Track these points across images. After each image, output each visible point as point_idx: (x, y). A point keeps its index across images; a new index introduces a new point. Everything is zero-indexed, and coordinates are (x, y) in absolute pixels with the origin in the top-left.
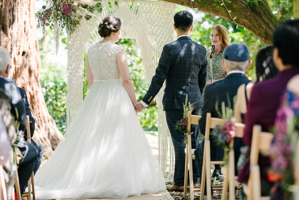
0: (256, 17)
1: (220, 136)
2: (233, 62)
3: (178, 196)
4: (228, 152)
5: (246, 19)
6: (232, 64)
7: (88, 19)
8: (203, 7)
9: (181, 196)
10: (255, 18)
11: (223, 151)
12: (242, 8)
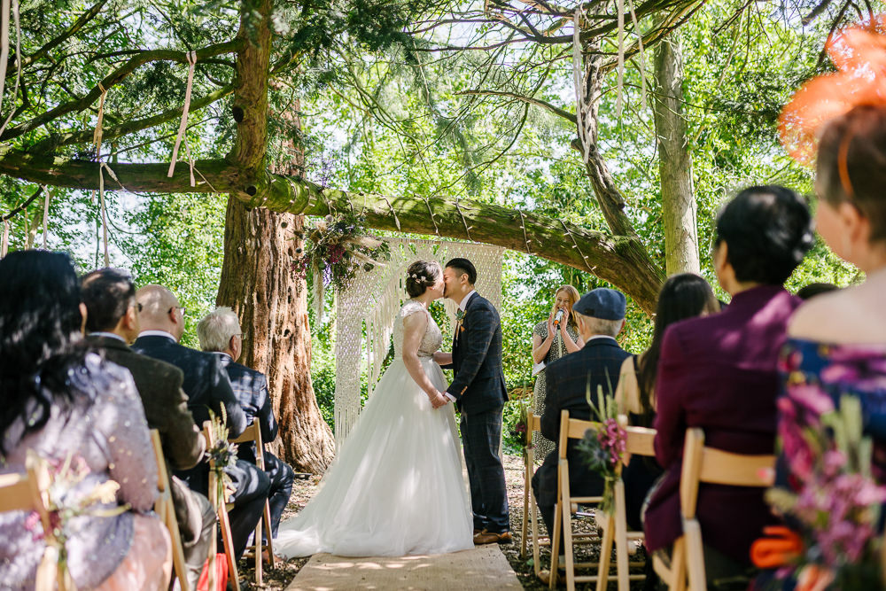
0: (627, 265)
1: (596, 453)
2: (603, 321)
3: (511, 551)
4: (612, 484)
5: (611, 268)
6: (601, 323)
7: (368, 270)
10: (625, 267)
11: (603, 480)
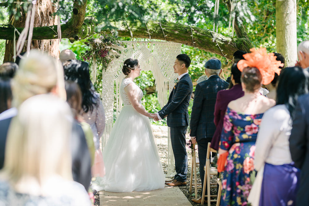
2: (213, 70)
3: (185, 190)
6: (212, 71)
8: (202, 47)
9: (187, 190)
12: (231, 47)
